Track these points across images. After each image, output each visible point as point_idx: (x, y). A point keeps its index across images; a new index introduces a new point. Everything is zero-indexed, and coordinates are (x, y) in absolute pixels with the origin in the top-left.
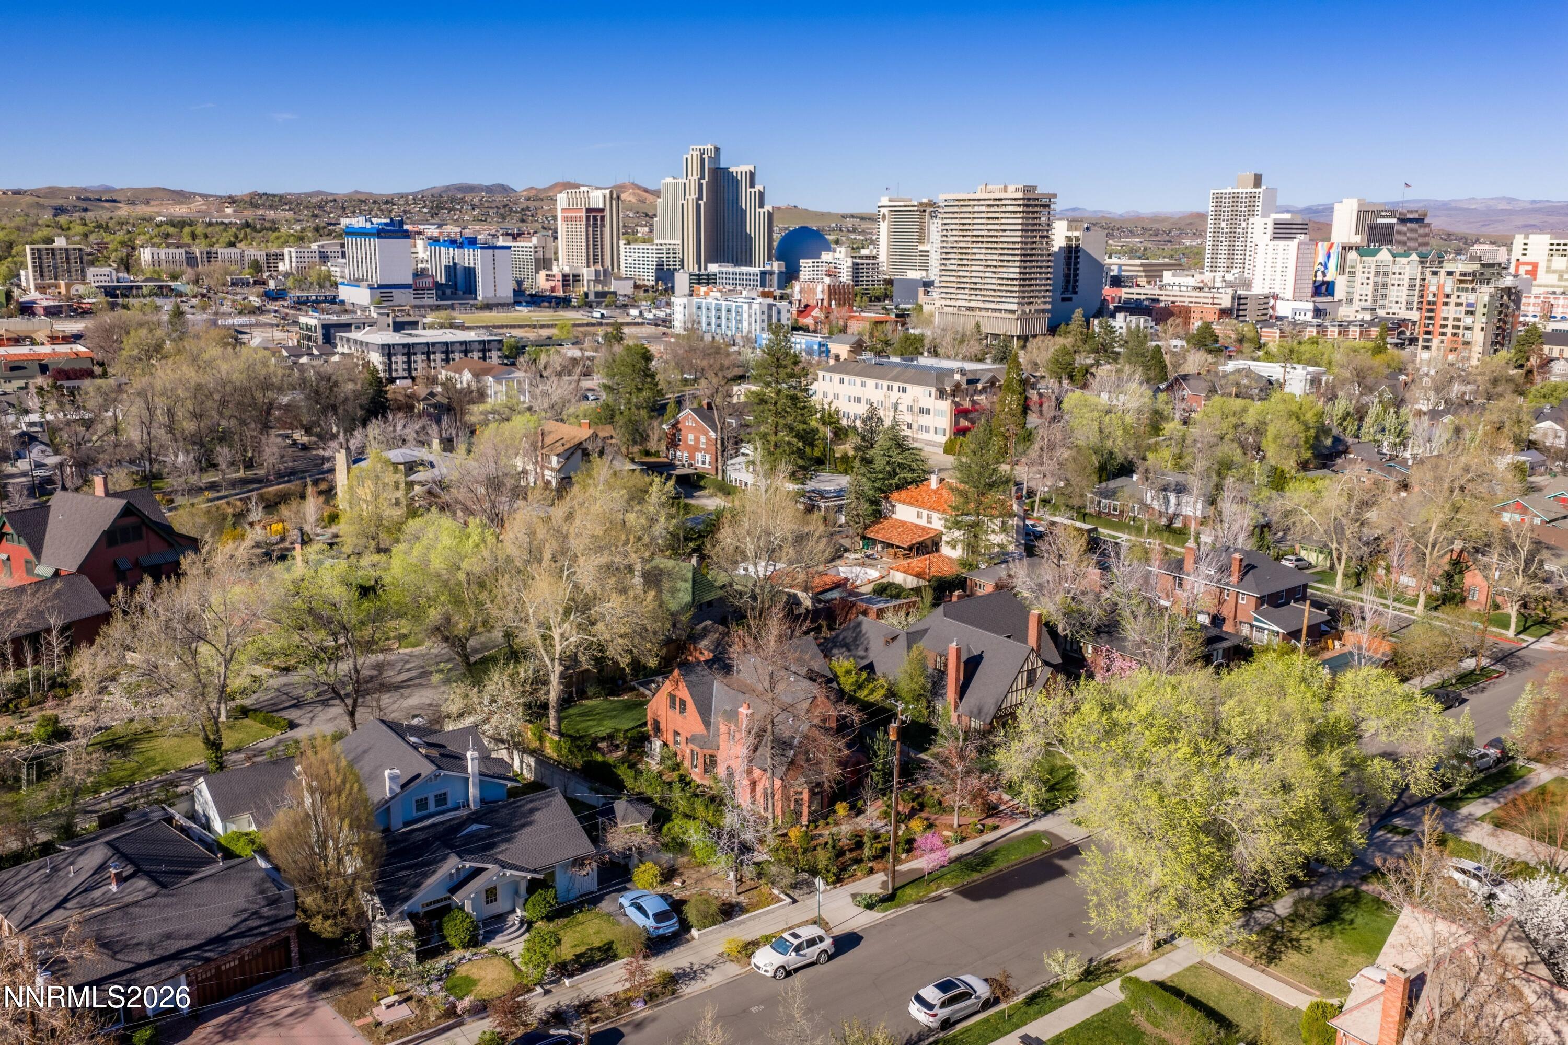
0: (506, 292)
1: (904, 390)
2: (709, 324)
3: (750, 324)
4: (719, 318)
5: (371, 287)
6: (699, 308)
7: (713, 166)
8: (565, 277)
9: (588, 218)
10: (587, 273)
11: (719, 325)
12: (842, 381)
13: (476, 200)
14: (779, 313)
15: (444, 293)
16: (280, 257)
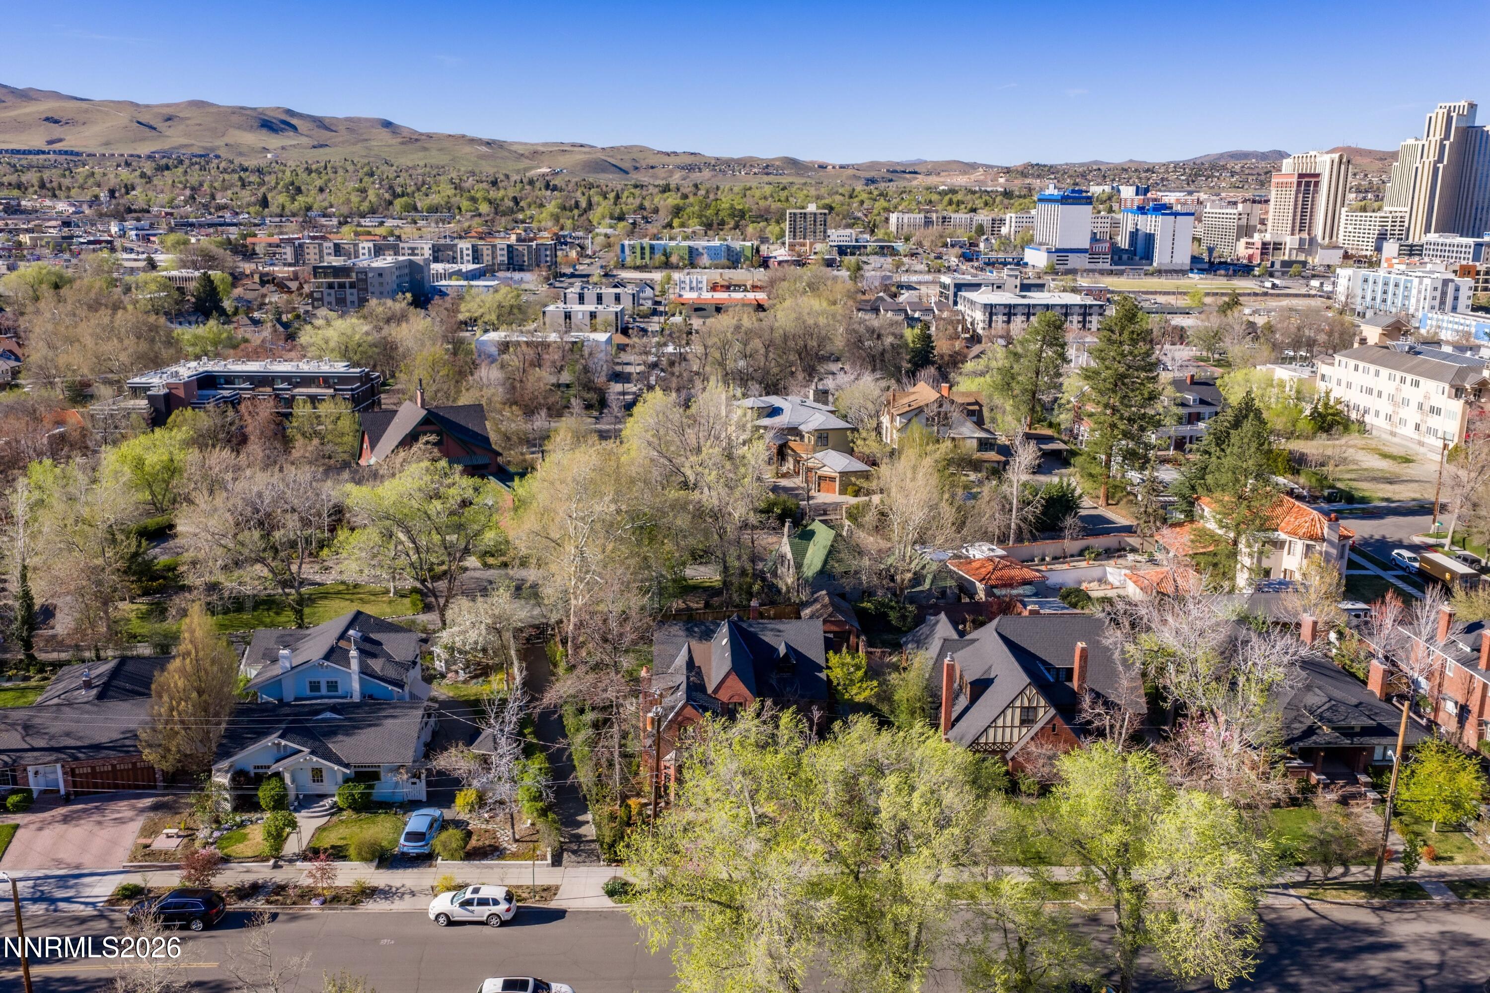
0: (1183, 259)
1: (1417, 384)
2: (1374, 299)
3: (1418, 301)
4: (1385, 292)
5: (1049, 251)
6: (1366, 281)
7: (1464, 124)
8: (1265, 245)
9: (1299, 184)
10: (1291, 241)
11: (1384, 301)
12: (1356, 368)
13: (1238, 168)
14: (1457, 289)
15: (1120, 258)
16: (1002, 221)
